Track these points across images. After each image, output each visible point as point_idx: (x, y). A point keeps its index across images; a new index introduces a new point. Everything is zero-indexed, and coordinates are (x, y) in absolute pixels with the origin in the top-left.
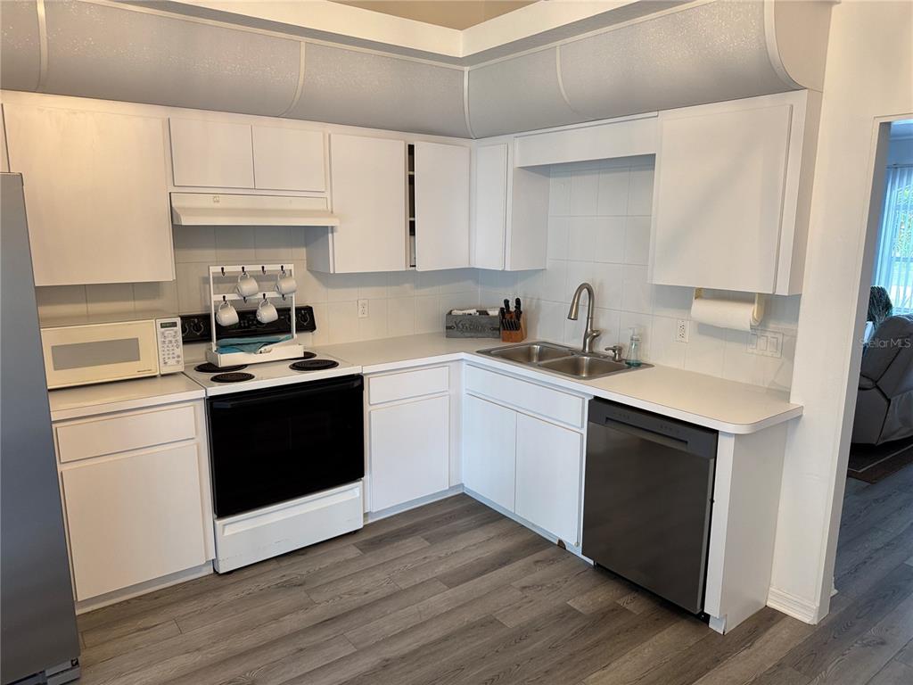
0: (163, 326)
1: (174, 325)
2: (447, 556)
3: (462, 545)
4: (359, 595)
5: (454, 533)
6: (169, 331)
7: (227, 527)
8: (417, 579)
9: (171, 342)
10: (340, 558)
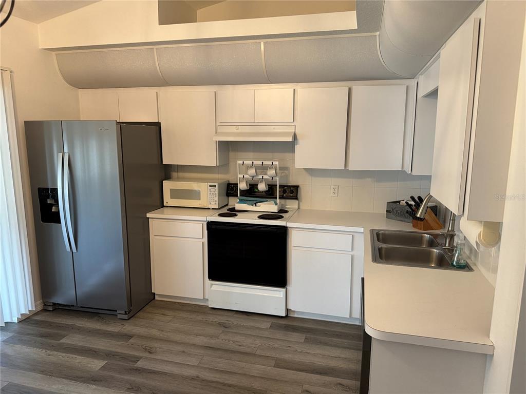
0: (210, 186)
1: (215, 186)
2: (301, 352)
3: (318, 351)
4: (236, 345)
5: (326, 344)
6: (213, 189)
7: (213, 286)
8: (269, 354)
9: (213, 194)
10: (258, 325)
